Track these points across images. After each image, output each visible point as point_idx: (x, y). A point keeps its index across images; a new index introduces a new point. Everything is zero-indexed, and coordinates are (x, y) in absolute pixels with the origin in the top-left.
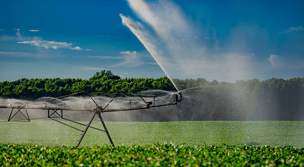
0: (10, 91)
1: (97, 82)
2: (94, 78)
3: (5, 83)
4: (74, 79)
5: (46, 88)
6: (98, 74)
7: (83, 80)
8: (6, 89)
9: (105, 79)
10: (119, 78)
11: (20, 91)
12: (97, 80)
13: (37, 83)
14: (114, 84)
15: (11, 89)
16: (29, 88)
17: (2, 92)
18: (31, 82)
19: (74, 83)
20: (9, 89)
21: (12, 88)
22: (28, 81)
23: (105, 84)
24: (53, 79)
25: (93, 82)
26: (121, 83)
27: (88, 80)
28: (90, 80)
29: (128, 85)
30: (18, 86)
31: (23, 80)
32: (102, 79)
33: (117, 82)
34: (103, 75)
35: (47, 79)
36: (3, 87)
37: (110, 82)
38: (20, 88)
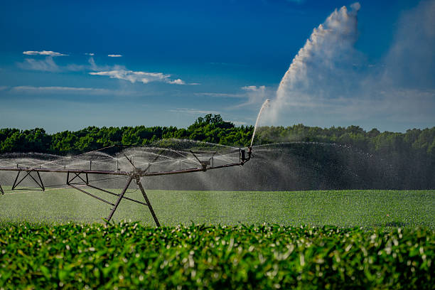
0: (71, 146)
1: (197, 132)
2: (195, 126)
3: (65, 134)
4: (165, 128)
5: (123, 141)
6: (200, 119)
7: (178, 129)
8: (65, 143)
9: (211, 128)
10: (232, 126)
11: (86, 146)
12: (200, 129)
13: (111, 134)
14: (224, 135)
15: (72, 143)
16: (98, 141)
17: (59, 147)
18: (102, 132)
19: (165, 133)
20: (69, 142)
21: (73, 141)
22: (98, 129)
23: (211, 136)
24: (134, 127)
25: (193, 132)
26: (234, 134)
27: (187, 129)
28: (189, 128)
29: (244, 136)
30: (82, 139)
31: (91, 129)
32: (206, 128)
33: (228, 132)
34: (208, 121)
35: (126, 128)
36: (61, 140)
37: (218, 132)
38: (85, 141)
